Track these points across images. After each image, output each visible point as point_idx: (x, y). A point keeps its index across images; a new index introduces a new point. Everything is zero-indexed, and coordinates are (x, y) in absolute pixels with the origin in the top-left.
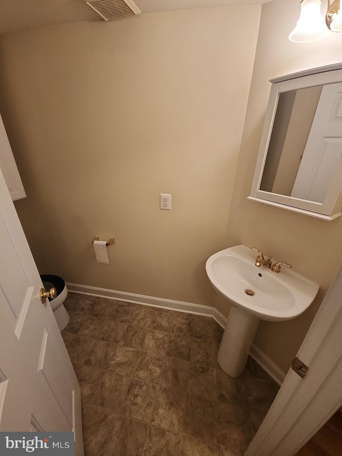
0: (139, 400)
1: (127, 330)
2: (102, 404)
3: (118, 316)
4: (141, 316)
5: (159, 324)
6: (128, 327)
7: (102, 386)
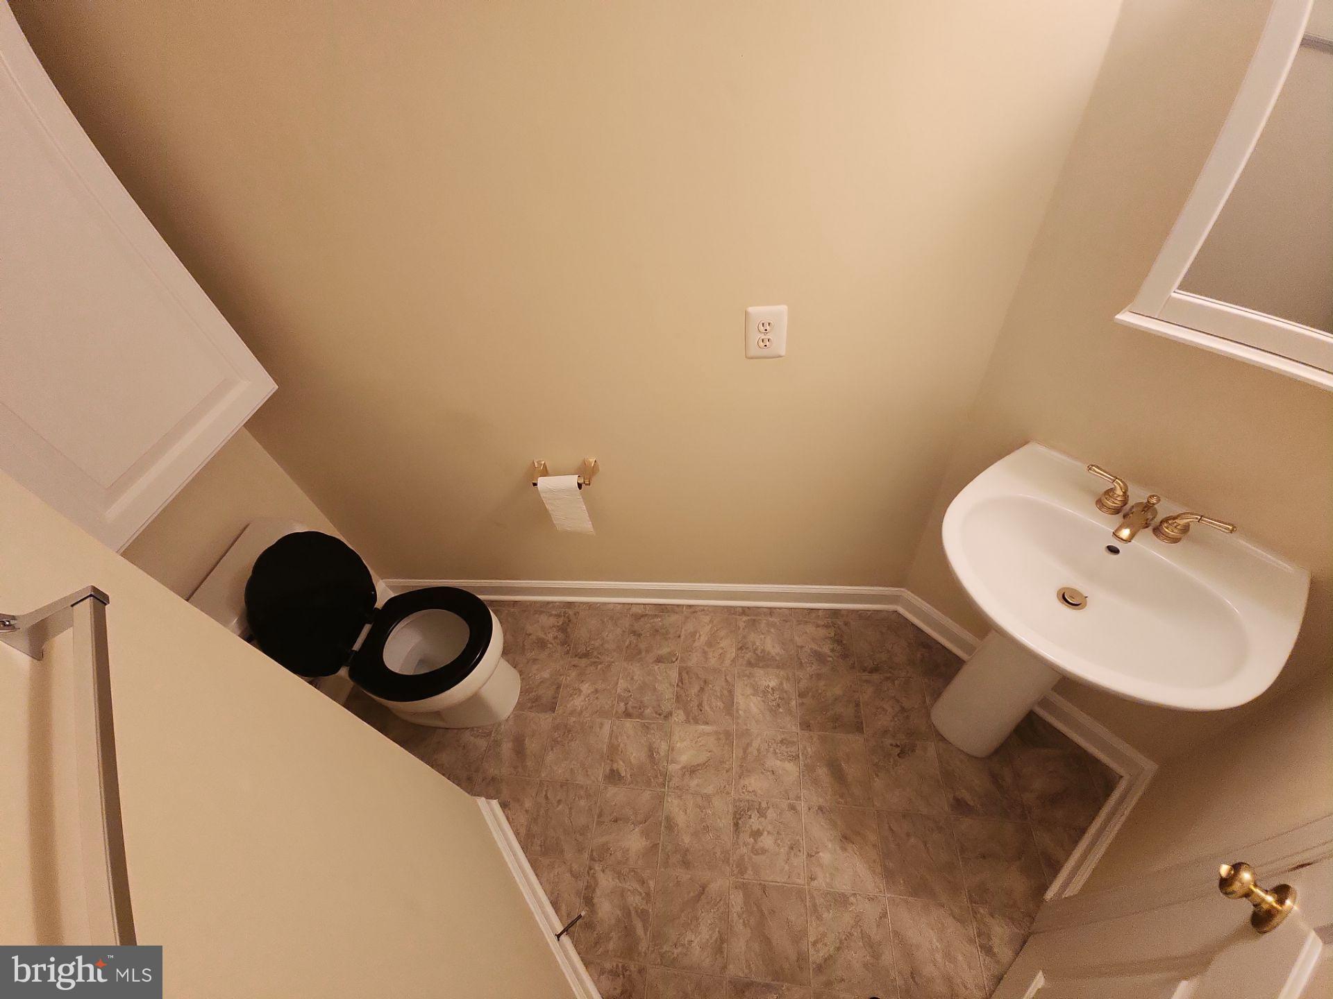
0: (767, 841)
1: (681, 680)
2: (686, 864)
3: (643, 646)
4: (704, 639)
5: (758, 652)
6: (680, 674)
7: (670, 825)
